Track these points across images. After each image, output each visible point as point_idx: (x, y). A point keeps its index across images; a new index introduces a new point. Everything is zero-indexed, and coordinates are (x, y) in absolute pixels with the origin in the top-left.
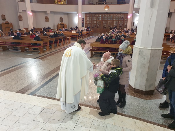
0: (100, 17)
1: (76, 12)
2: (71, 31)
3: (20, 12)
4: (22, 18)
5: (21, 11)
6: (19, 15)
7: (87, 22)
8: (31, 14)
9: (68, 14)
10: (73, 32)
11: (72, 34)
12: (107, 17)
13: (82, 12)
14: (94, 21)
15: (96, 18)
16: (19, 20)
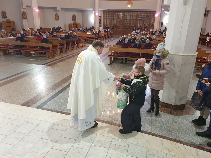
0: (122, 16)
1: (92, 9)
2: (86, 32)
3: (24, 8)
4: (26, 15)
5: (26, 7)
6: (22, 11)
7: (105, 22)
8: (37, 11)
9: (82, 11)
10: (88, 33)
11: (87, 36)
12: (130, 15)
13: (100, 9)
14: (114, 20)
15: (116, 16)
16: (23, 18)
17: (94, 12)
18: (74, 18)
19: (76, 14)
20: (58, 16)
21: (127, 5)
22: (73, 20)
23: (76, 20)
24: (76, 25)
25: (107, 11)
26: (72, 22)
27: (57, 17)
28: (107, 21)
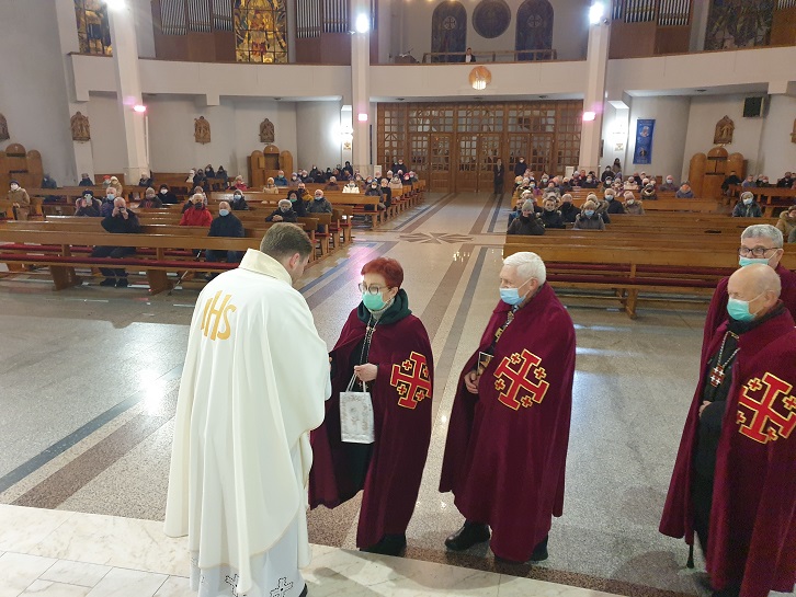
3: (79, 99)
4: (87, 127)
5: (86, 97)
6: (72, 113)
7: (387, 144)
9: (297, 106)
10: (346, 190)
12: (480, 117)
14: (420, 138)
15: (428, 122)
16: (74, 139)
17: (347, 108)
18: (267, 131)
19: (274, 117)
20: (207, 128)
21: (471, 82)
22: (262, 140)
24: (275, 159)
25: (391, 104)
28: (391, 141)
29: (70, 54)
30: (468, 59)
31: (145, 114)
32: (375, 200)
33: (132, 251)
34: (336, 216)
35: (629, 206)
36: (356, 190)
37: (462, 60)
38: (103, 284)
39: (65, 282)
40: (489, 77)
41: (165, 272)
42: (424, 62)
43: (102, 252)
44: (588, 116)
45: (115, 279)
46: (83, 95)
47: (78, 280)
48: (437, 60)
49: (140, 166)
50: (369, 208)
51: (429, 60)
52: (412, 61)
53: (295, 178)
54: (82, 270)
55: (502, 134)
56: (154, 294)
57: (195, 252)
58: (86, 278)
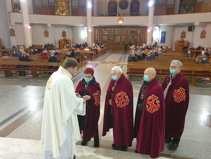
1: (83, 25)
4: (14, 32)
6: (10, 28)
9: (72, 27)
10: (86, 50)
11: (85, 52)
12: (121, 31)
14: (105, 36)
15: (107, 32)
16: (11, 35)
17: (86, 28)
18: (64, 34)
19: (66, 30)
20: (48, 33)
21: (118, 21)
22: (63, 36)
23: (66, 36)
24: (66, 41)
25: (97, 27)
26: (63, 38)
27: (46, 34)
28: (97, 37)
29: (9, 12)
30: (118, 15)
31: (30, 29)
32: (93, 52)
33: (27, 66)
34: (83, 57)
35: (159, 54)
36: (88, 50)
37: (116, 15)
38: (19, 75)
39: (8, 75)
40: (123, 20)
41: (36, 72)
42: (106, 16)
43: (19, 66)
44: (149, 31)
45: (22, 74)
46: (13, 23)
47: (12, 74)
48: (110, 15)
49: (29, 43)
50: (92, 54)
51: (107, 15)
52: (103, 16)
53: (71, 46)
54: (13, 72)
55: (127, 35)
56: (33, 78)
57: (45, 66)
58: (14, 74)
